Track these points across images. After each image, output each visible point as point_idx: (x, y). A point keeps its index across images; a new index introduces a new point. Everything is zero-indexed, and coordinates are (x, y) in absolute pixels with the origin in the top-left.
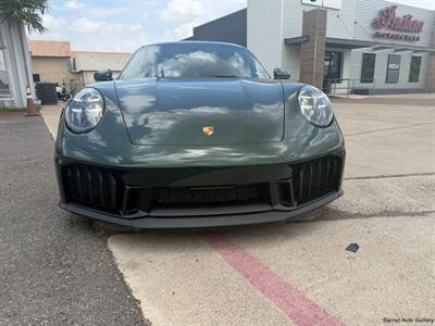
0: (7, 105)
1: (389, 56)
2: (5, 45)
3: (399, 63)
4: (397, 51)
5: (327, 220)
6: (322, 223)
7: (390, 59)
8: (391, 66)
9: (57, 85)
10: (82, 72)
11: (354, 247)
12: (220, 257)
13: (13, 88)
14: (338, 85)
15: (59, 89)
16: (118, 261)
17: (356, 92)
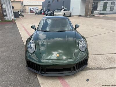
0: (7, 19)
1: (112, 3)
2: (5, 3)
3: (114, 5)
4: (114, 1)
5: (84, 70)
6: (82, 71)
7: (112, 4)
8: (112, 6)
9: (19, 12)
10: (25, 6)
11: (88, 80)
12: (60, 82)
13: (8, 15)
14: (96, 12)
15: (19, 13)
16: (40, 82)
17: (101, 14)
